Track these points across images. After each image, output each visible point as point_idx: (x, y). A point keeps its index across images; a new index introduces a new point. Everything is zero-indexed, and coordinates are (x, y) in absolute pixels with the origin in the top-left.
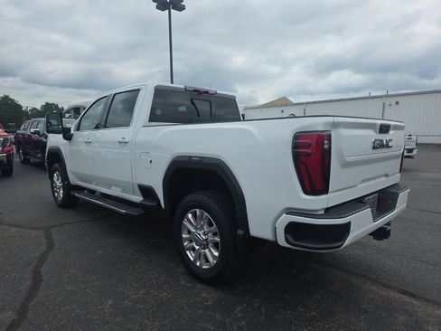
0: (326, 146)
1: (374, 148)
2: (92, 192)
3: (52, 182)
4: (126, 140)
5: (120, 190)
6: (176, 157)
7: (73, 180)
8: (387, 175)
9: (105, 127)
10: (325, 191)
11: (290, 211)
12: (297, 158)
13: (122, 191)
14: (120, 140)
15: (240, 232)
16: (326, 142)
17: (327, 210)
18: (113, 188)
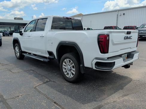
0: (108, 39)
1: (125, 39)
2: (30, 54)
3: (15, 50)
4: (43, 36)
5: (40, 53)
6: (61, 42)
7: (23, 50)
8: (131, 48)
9: (35, 31)
10: (107, 52)
11: (97, 58)
12: (99, 42)
13: (41, 53)
14: (41, 35)
15: (81, 65)
16: (108, 37)
17: (108, 58)
18: (38, 52)
